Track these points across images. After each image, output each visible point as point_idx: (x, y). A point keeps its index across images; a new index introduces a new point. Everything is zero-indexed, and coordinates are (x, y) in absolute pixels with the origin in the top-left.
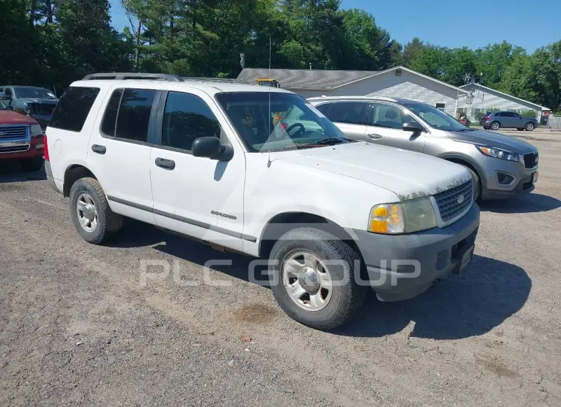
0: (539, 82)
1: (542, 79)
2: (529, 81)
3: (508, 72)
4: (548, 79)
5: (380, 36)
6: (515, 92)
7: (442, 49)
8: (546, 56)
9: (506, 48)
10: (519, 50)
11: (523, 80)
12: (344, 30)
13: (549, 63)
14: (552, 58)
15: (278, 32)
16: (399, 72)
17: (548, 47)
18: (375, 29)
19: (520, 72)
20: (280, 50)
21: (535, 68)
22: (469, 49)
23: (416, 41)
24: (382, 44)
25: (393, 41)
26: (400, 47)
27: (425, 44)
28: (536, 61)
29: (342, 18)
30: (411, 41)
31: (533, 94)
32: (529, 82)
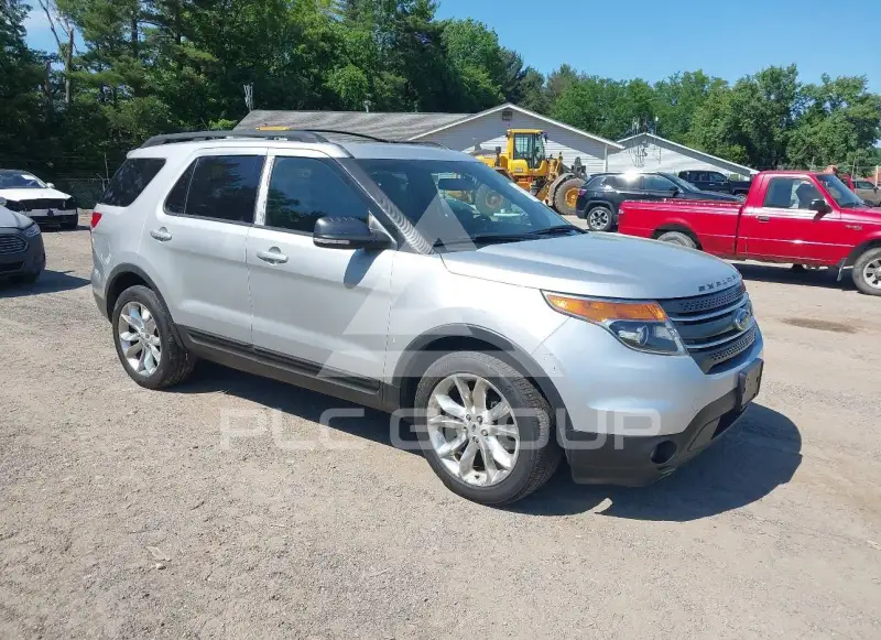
0: (744, 130)
1: (748, 126)
2: (729, 129)
3: (700, 115)
4: (757, 126)
5: (506, 62)
6: (710, 147)
7: (602, 81)
8: (754, 90)
9: (701, 80)
10: (719, 82)
11: (721, 127)
12: (444, 50)
13: (759, 100)
14: (761, 93)
15: (324, 52)
16: (507, 114)
17: (757, 77)
18: (496, 50)
19: (716, 116)
20: (327, 81)
21: (738, 107)
22: (645, 81)
23: (565, 70)
24: (510, 73)
25: (528, 69)
26: (540, 79)
27: (579, 73)
28: (738, 97)
29: (441, 31)
30: (558, 70)
31: (737, 148)
32: (730, 131)
